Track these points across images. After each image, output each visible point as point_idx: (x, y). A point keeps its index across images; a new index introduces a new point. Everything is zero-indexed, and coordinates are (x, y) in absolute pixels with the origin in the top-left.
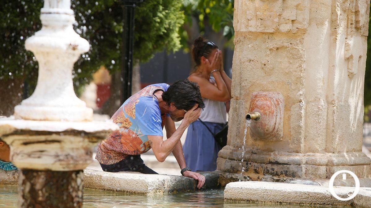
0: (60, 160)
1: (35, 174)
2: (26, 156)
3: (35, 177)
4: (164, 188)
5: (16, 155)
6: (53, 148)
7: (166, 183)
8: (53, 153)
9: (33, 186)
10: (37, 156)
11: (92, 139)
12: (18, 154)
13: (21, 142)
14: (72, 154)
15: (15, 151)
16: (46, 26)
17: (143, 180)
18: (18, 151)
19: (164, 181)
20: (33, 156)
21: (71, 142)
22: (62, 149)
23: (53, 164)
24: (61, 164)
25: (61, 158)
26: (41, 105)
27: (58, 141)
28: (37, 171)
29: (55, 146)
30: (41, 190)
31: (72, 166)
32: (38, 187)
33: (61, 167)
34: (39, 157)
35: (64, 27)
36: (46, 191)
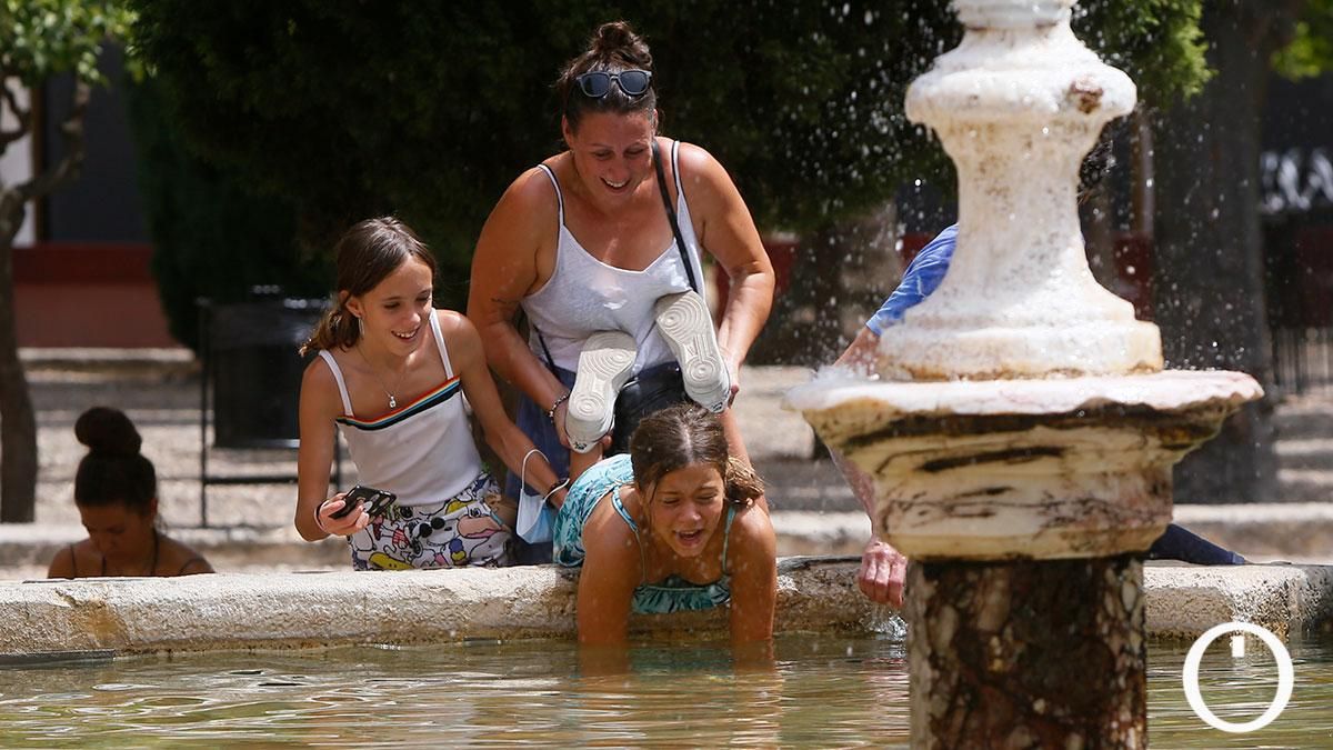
0: (1061, 521)
1: (972, 577)
2: (936, 512)
3: (973, 586)
4: (1289, 615)
5: (897, 512)
6: (1033, 478)
7: (1293, 596)
8: (1035, 496)
9: (966, 618)
10: (977, 509)
11: (1174, 437)
12: (906, 507)
13: (920, 460)
14: (1101, 495)
15: (894, 496)
16: (979, 30)
17: (1212, 589)
18: (907, 497)
19: (1286, 587)
20: (961, 510)
21: (1101, 453)
22: (1066, 477)
23: (1037, 536)
24: (1064, 536)
25: (1065, 511)
26: (979, 322)
27: (1055, 452)
28: (978, 564)
29: (1045, 467)
30: (1000, 634)
31: (1103, 539)
32: (985, 622)
33: (1065, 544)
34: (986, 515)
35: (1043, 27)
36: (1017, 638)
